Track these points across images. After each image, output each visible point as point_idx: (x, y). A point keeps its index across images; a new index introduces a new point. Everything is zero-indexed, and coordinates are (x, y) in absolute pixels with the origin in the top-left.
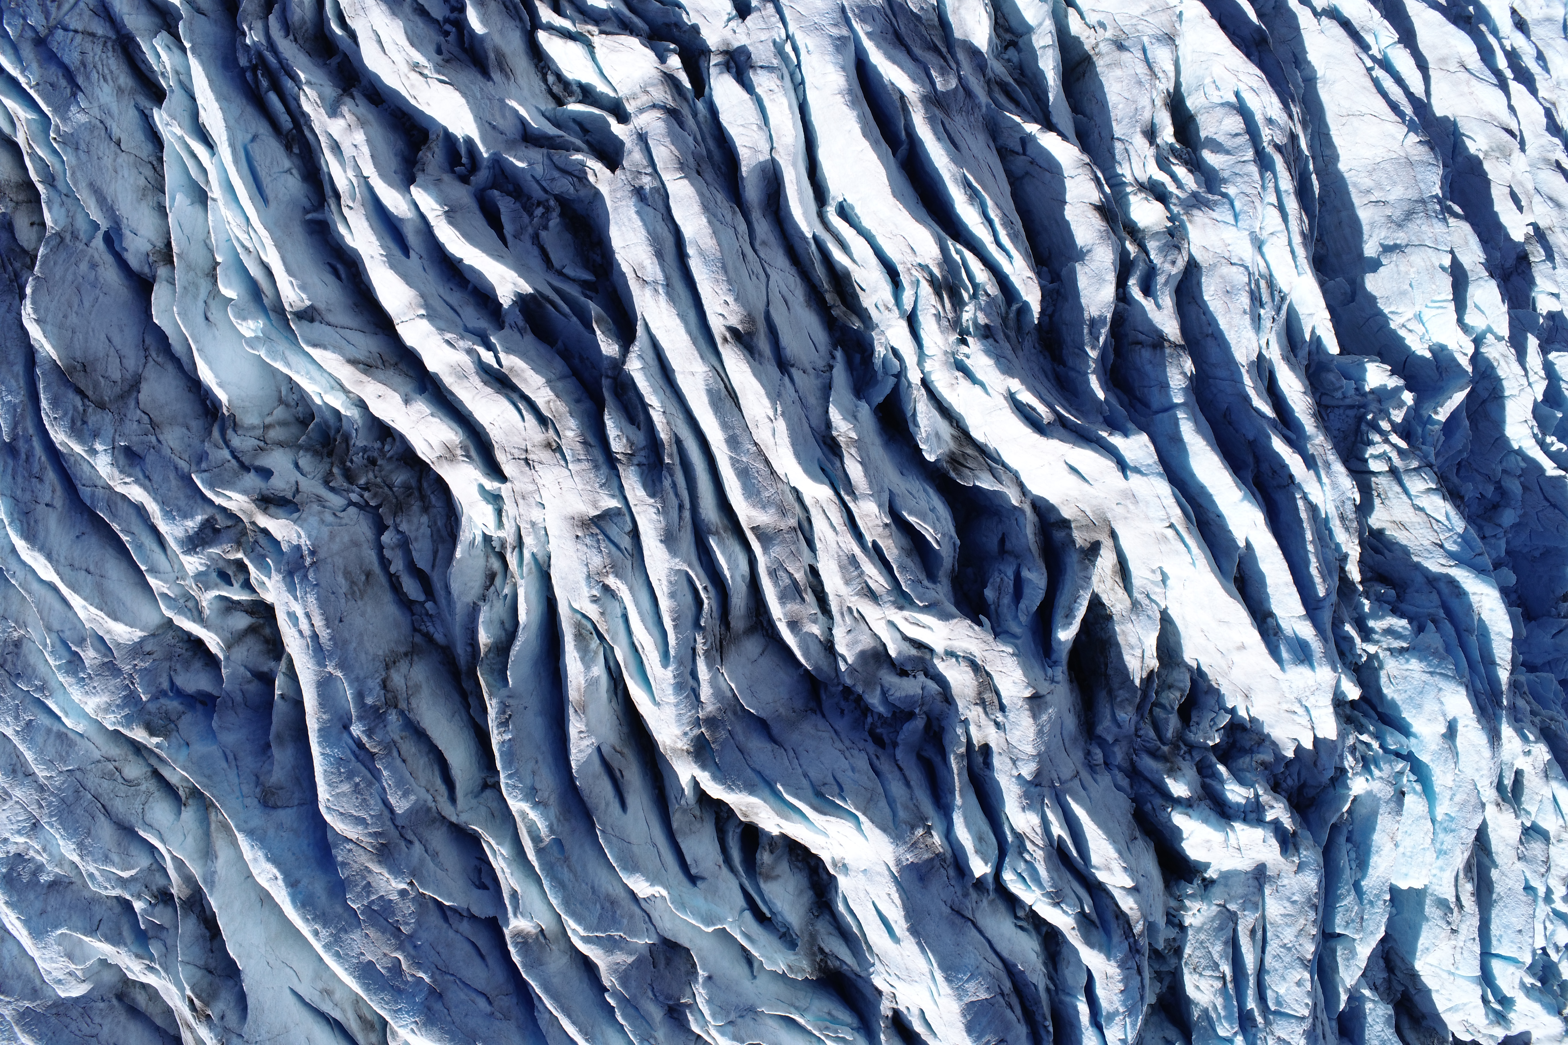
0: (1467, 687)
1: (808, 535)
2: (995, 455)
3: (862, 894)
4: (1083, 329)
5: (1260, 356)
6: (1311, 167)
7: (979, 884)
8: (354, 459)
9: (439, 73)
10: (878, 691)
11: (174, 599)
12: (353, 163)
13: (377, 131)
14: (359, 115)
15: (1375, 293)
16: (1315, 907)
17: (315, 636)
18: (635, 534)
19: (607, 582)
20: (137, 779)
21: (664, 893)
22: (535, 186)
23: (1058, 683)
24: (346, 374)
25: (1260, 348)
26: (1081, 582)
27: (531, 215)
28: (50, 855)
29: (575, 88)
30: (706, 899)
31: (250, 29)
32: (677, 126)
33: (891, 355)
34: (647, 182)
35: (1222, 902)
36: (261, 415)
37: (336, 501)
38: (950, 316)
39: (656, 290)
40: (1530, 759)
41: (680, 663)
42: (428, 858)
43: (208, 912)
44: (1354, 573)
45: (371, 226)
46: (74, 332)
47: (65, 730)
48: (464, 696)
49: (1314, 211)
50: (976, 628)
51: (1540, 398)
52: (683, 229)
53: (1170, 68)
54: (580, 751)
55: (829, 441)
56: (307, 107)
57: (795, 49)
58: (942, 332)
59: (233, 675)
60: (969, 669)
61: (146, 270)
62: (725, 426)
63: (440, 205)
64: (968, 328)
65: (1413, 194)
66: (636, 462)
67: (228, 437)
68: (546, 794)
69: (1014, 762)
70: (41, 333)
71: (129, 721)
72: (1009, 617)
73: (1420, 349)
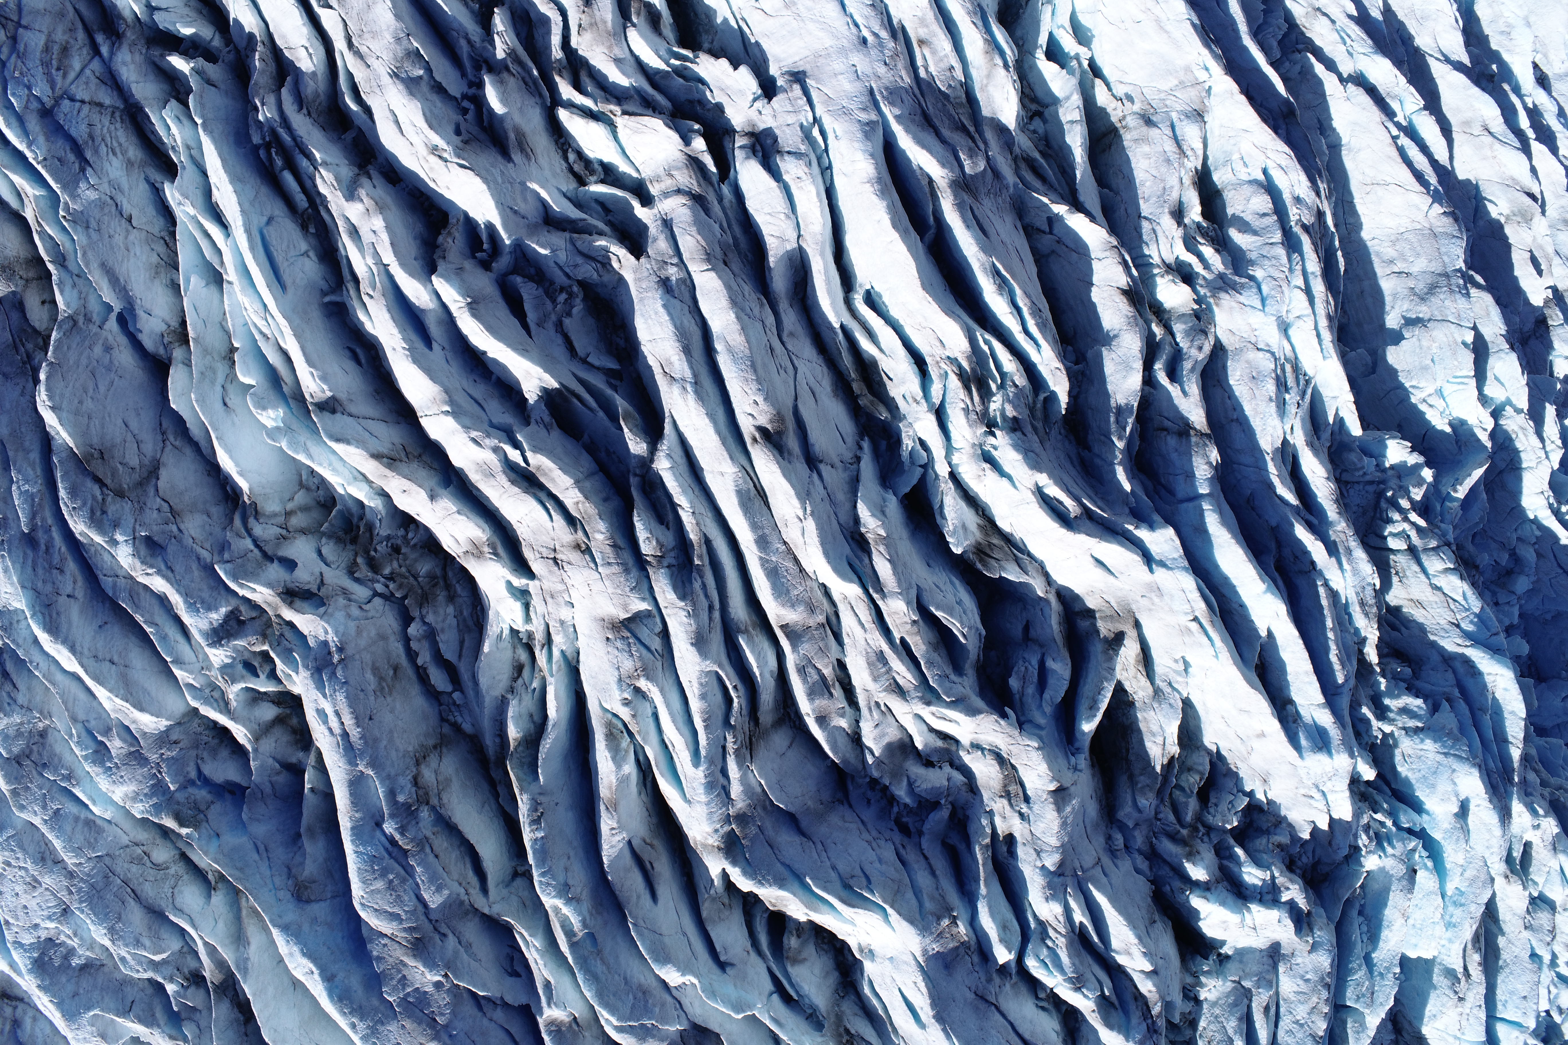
0: (1480, 767)
1: (835, 629)
2: (1021, 545)
3: (888, 981)
4: (1109, 417)
5: (1285, 442)
6: (1337, 243)
7: (1003, 969)
8: (378, 548)
9: (459, 157)
10: (905, 783)
11: (200, 690)
12: (372, 250)
13: (396, 213)
14: (377, 199)
15: (1396, 366)
16: (1327, 986)
17: (345, 735)
18: (665, 634)
19: (638, 685)
20: (165, 863)
21: (695, 981)
22: (559, 272)
23: (1080, 771)
24: (371, 468)
25: (1285, 433)
26: (1104, 673)
27: (554, 301)
28: (81, 939)
29: (596, 166)
30: (735, 986)
31: (263, 104)
32: (703, 213)
33: (919, 447)
34: (673, 273)
35: (1237, 979)
36: (283, 502)
37: (361, 592)
38: (978, 409)
39: (684, 388)
40: (1539, 833)
41: (711, 762)
42: (462, 950)
43: (241, 997)
44: (1372, 655)
45: (393, 318)
46: (90, 418)
47: (92, 817)
48: (492, 784)
49: (1339, 288)
50: (1002, 722)
51: (1556, 466)
52: (710, 322)
53: (1199, 146)
54: (612, 847)
55: (857, 537)
56: (323, 189)
57: (823, 133)
58: (970, 426)
59: (261, 767)
60: (994, 762)
61: (162, 351)
62: (754, 526)
63: (463, 296)
64: (995, 417)
65: (1436, 267)
66: (665, 564)
67: (250, 526)
68: (579, 890)
69: (1038, 853)
70: (56, 421)
71: (157, 809)
72: (1034, 707)
73: (1441, 424)
